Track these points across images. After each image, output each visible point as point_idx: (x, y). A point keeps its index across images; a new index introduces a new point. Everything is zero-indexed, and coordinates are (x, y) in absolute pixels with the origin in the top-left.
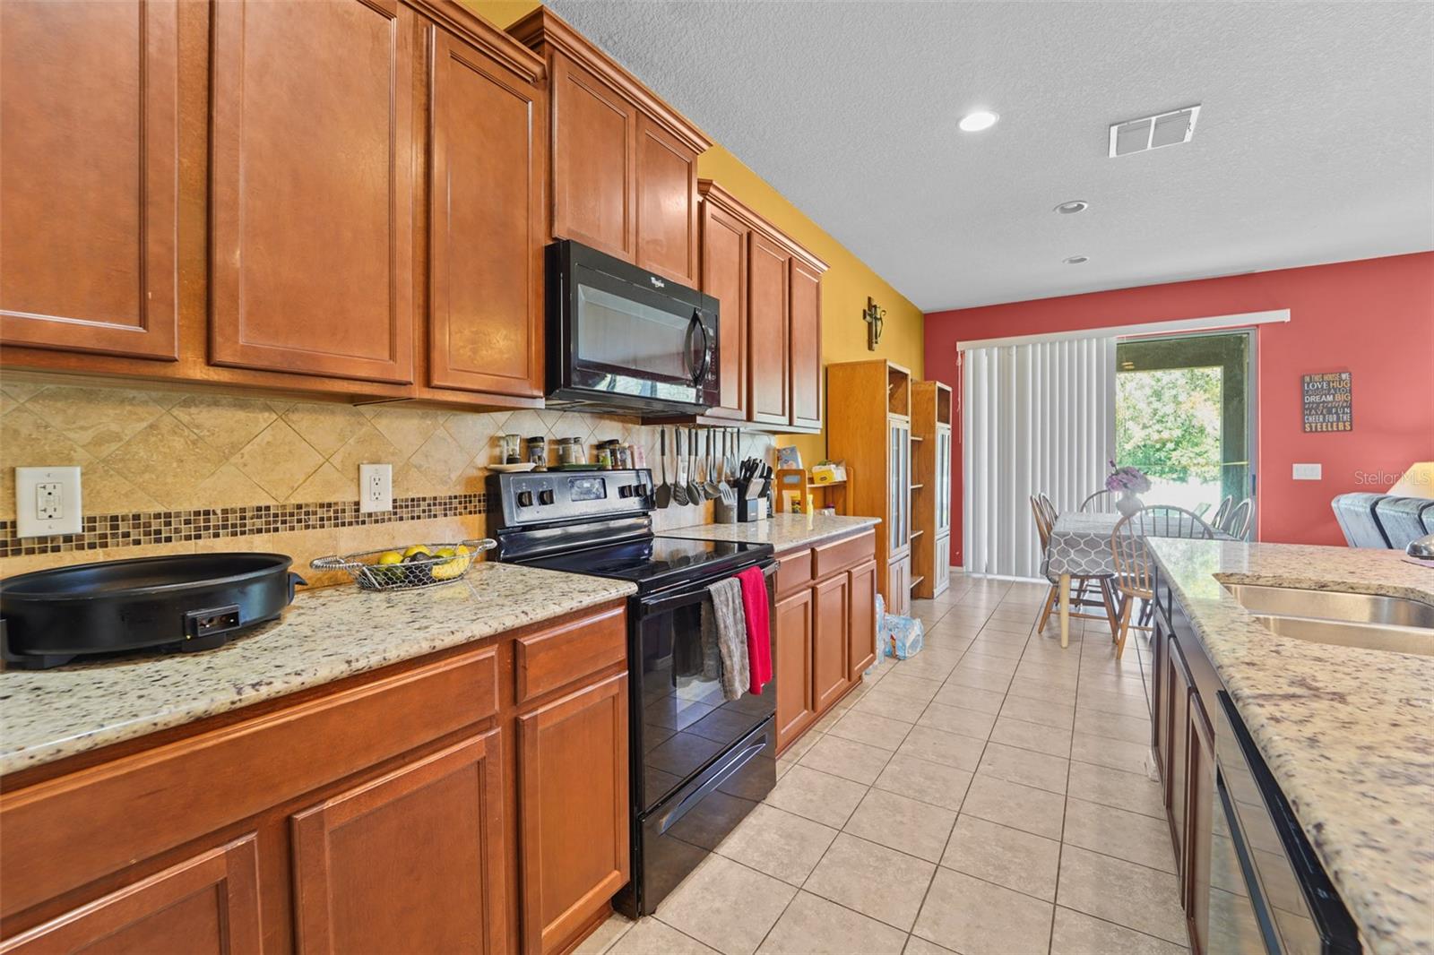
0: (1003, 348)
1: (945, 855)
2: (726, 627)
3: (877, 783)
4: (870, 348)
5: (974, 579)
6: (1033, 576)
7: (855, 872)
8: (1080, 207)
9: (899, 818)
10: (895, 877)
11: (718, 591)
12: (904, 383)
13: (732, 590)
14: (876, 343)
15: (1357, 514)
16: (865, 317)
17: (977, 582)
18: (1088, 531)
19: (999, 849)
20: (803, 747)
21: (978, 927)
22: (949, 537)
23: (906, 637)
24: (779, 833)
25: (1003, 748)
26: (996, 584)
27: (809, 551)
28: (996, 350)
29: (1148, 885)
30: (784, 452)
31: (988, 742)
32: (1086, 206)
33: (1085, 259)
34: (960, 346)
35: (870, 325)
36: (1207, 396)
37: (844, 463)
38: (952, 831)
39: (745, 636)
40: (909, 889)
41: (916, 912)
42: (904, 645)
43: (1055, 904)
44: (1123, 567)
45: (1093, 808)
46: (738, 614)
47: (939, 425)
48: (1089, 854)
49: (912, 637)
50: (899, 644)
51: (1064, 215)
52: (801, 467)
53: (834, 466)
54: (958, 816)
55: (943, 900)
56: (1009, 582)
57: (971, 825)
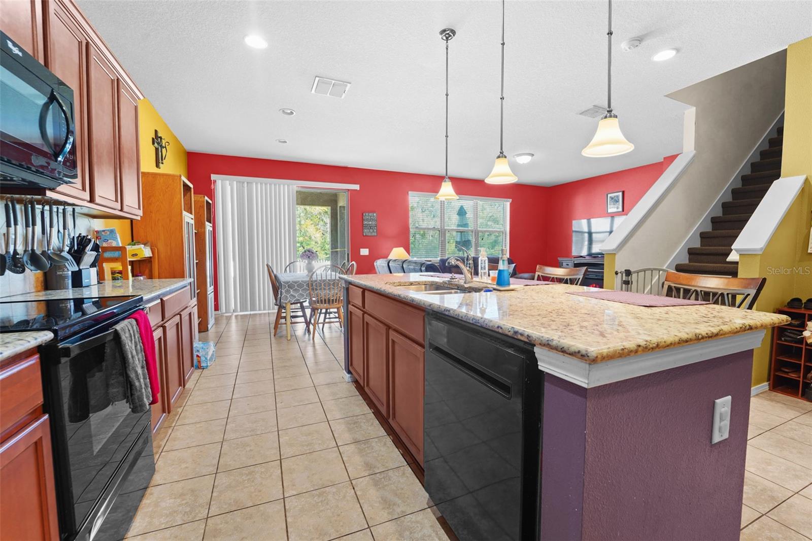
0: (240, 182)
1: (281, 453)
2: (133, 357)
3: (225, 438)
4: (157, 166)
5: (226, 317)
6: (259, 310)
7: (238, 488)
8: (292, 113)
9: (248, 449)
10: (262, 478)
11: (123, 329)
12: (189, 193)
13: (132, 327)
14: (162, 163)
15: (383, 267)
16: (153, 143)
17: (229, 318)
18: (298, 280)
19: (305, 437)
20: (162, 440)
21: (313, 474)
22: (213, 293)
23: (207, 354)
24: (174, 497)
25: (284, 393)
26: (239, 317)
27: (159, 301)
28: (235, 182)
29: (364, 421)
30: (103, 233)
31: (275, 393)
32: (295, 113)
33: (286, 142)
34: (213, 177)
35: (157, 149)
36: (312, 222)
37: (149, 244)
38: (279, 441)
39: (145, 362)
40: (272, 479)
41: (282, 487)
42: (206, 359)
43: (338, 446)
44: (313, 295)
45: (333, 402)
46: (138, 346)
47: (207, 223)
48: (340, 420)
49: (210, 353)
50: (203, 359)
51: (283, 115)
52: (121, 245)
53: (143, 246)
54: (278, 433)
55: (291, 473)
56: (247, 315)
57: (287, 434)
